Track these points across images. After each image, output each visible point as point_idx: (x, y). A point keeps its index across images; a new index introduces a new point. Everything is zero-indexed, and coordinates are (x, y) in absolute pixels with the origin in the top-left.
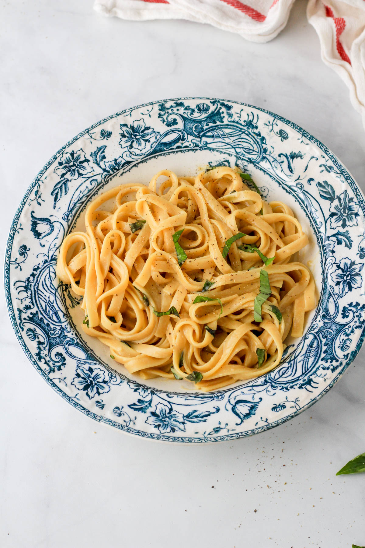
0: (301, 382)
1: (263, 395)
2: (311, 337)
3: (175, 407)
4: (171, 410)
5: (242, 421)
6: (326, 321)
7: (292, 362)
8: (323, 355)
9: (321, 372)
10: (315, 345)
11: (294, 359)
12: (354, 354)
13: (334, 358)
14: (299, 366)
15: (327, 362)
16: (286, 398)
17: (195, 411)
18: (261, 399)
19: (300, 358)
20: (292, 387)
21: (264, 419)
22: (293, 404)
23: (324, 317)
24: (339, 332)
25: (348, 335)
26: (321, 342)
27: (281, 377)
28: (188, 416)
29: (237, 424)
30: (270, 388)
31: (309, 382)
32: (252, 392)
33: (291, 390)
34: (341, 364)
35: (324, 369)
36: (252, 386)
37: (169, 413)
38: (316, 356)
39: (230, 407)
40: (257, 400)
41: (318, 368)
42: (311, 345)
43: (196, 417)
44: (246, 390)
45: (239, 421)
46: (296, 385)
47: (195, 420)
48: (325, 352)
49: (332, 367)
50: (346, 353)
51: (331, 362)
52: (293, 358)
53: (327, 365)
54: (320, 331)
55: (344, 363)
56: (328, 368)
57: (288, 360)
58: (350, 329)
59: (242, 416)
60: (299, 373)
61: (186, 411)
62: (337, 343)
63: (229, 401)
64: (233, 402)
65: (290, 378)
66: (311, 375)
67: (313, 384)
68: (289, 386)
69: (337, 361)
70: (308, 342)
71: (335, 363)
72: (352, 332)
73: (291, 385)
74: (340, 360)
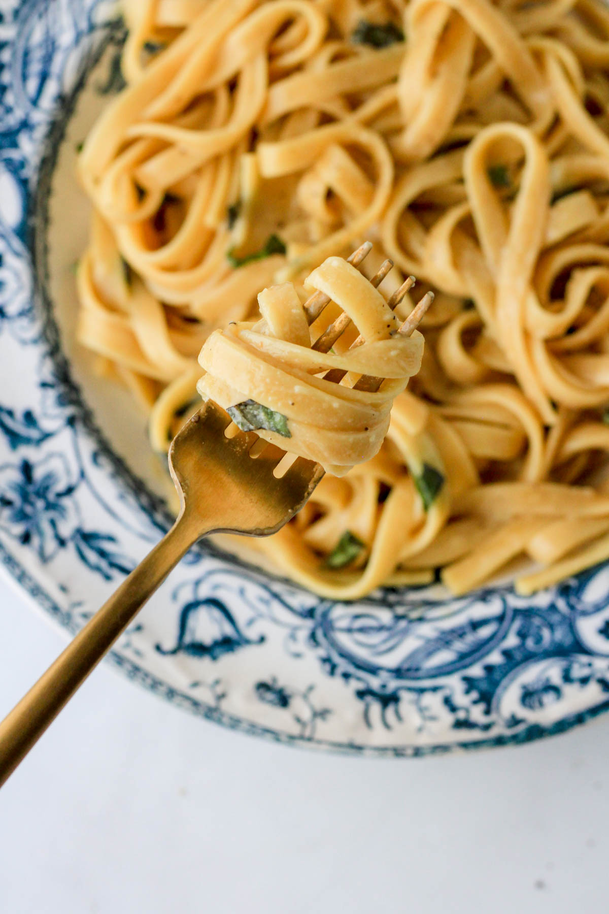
0: (375, 683)
1: (276, 635)
2: (494, 608)
3: (83, 493)
4: (70, 491)
5: (174, 652)
6: (561, 604)
7: (403, 624)
8: (476, 671)
9: (433, 701)
10: (485, 632)
11: (411, 621)
12: (535, 733)
13: (487, 699)
14: (410, 645)
15: (467, 692)
16: (311, 688)
17: (111, 539)
18: (262, 639)
19: (427, 630)
20: (346, 676)
21: (219, 690)
22: (306, 714)
23: (565, 590)
24: (559, 651)
25: (567, 678)
26: (504, 637)
27: (349, 630)
28: (87, 538)
29: (158, 648)
30: (303, 634)
31: (389, 700)
32: (262, 608)
33: (338, 681)
34: (487, 727)
35: (447, 701)
36: (276, 596)
37: (59, 495)
38: (462, 656)
39: (186, 596)
40: (252, 633)
41: (435, 689)
42: (475, 625)
43: (102, 554)
44: (254, 591)
45: (169, 643)
46: (359, 679)
47: (92, 557)
48: (489, 669)
49: (461, 715)
50: (522, 713)
51: (475, 702)
52: (414, 615)
53: (461, 699)
54: (527, 613)
55: (494, 732)
56: (453, 709)
57: (400, 610)
58: (585, 672)
59: (188, 639)
60: (392, 660)
61: (96, 521)
62: (532, 674)
63: (197, 583)
64: (205, 592)
65: (362, 654)
66: (410, 689)
67: (390, 711)
68: (343, 666)
69: (487, 712)
70: (480, 611)
71: (477, 714)
72: (584, 681)
73: (351, 669)
74: (493, 717)
